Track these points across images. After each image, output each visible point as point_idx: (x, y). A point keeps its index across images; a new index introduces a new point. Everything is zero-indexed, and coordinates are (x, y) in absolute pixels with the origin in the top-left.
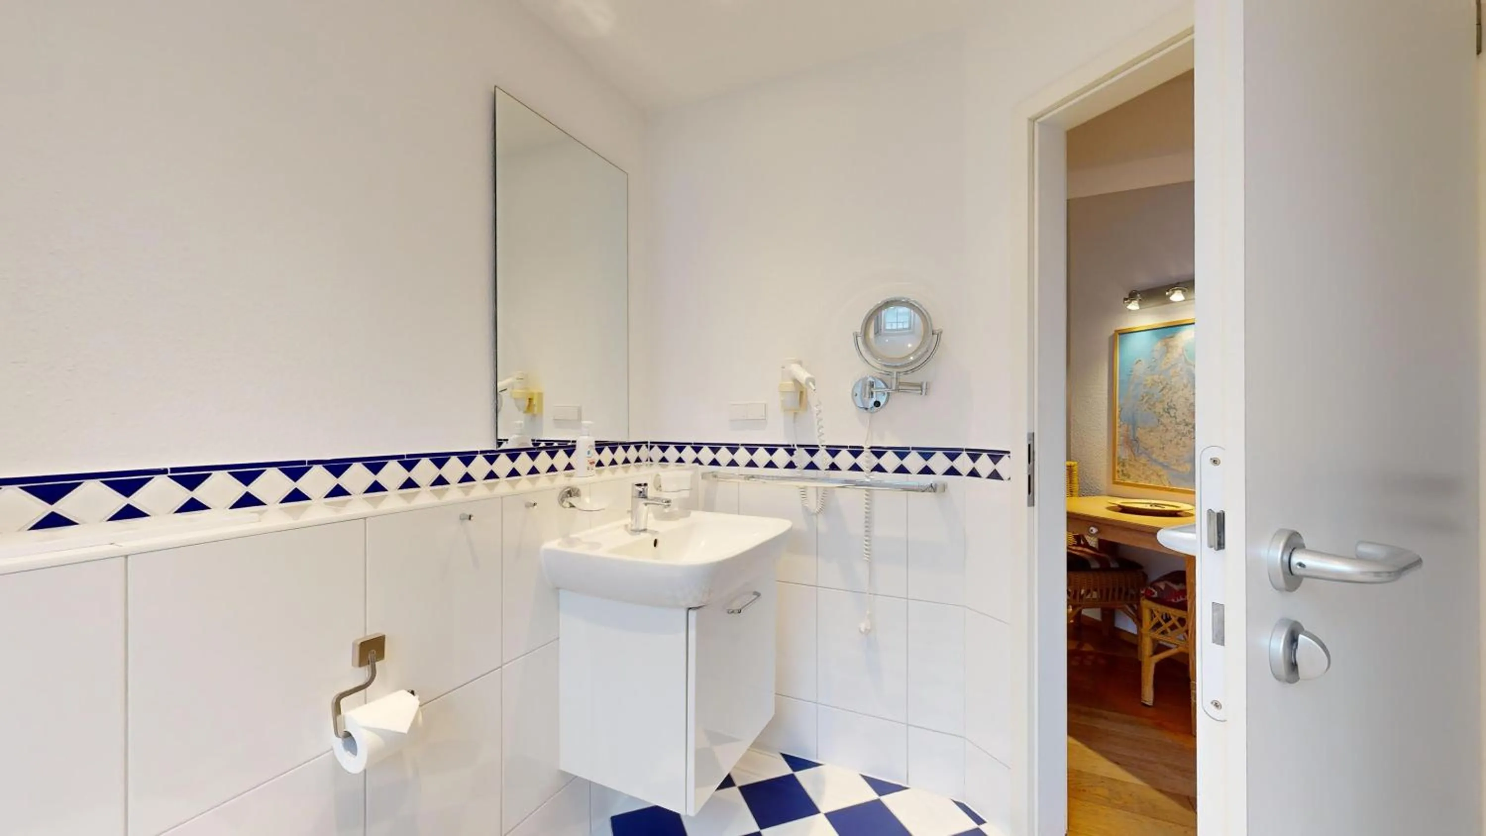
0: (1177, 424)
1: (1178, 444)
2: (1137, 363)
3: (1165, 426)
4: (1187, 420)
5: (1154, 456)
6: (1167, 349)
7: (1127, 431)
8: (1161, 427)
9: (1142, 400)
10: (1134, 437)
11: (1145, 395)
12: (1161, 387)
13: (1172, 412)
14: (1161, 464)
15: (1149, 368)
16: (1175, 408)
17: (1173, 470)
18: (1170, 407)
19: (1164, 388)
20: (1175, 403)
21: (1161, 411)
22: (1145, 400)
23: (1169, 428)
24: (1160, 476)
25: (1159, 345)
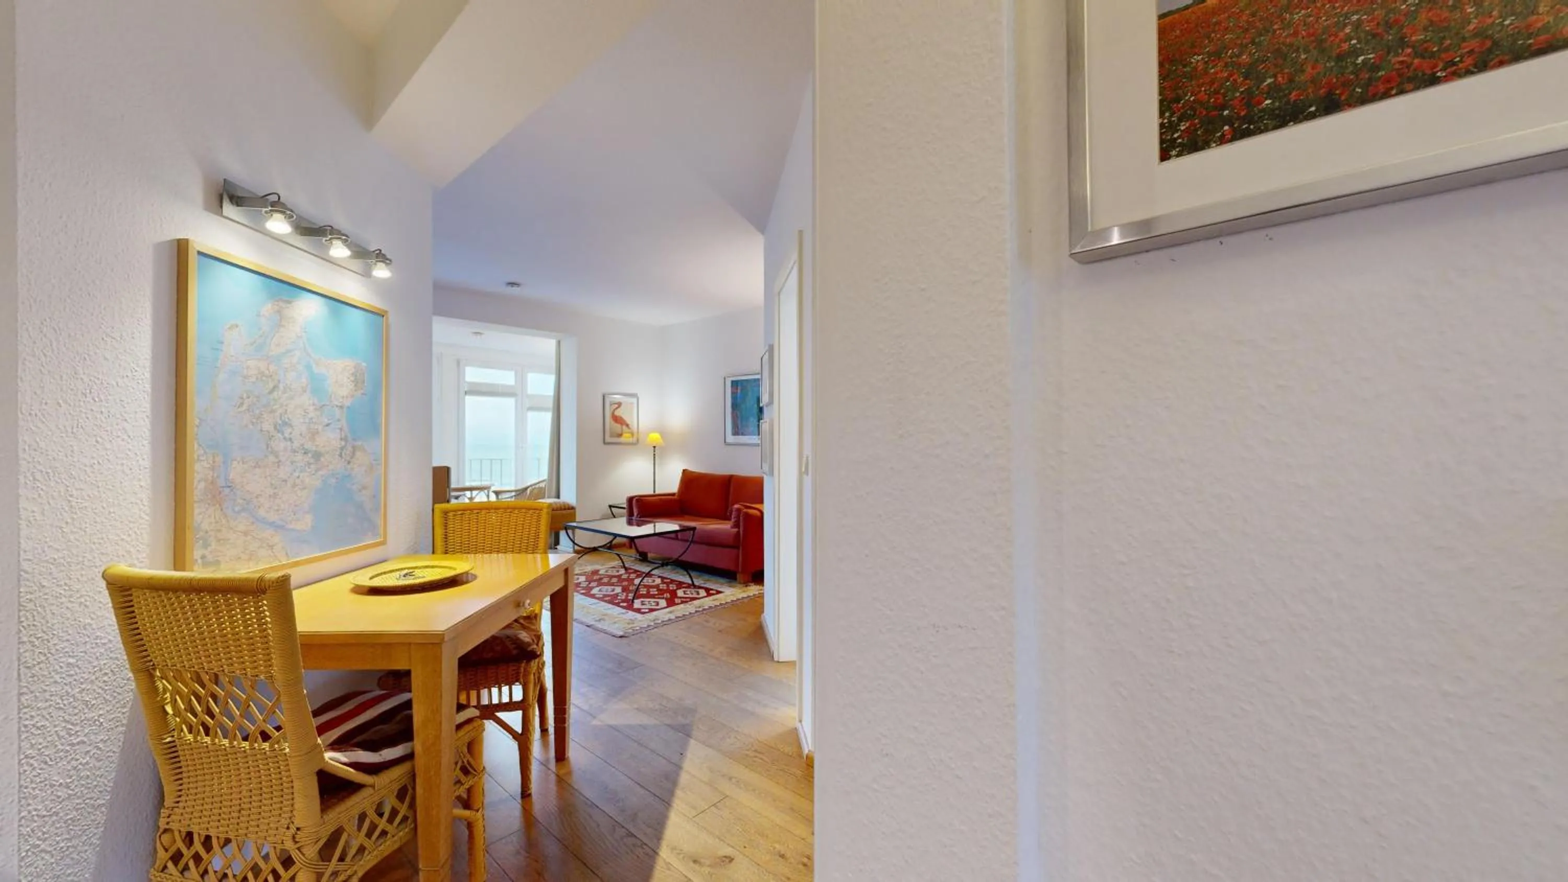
0: (295, 451)
1: (294, 485)
2: (230, 328)
3: (277, 457)
4: (306, 447)
5: (262, 513)
6: (280, 320)
7: (213, 469)
8: (272, 458)
9: (242, 404)
10: (226, 479)
11: (245, 396)
12: (271, 385)
13: (287, 431)
14: (272, 524)
15: (252, 344)
16: (291, 426)
17: (293, 530)
18: (285, 424)
19: (275, 388)
20: (290, 416)
21: (272, 429)
22: (245, 407)
23: (283, 459)
24: (271, 547)
25: (268, 308)
